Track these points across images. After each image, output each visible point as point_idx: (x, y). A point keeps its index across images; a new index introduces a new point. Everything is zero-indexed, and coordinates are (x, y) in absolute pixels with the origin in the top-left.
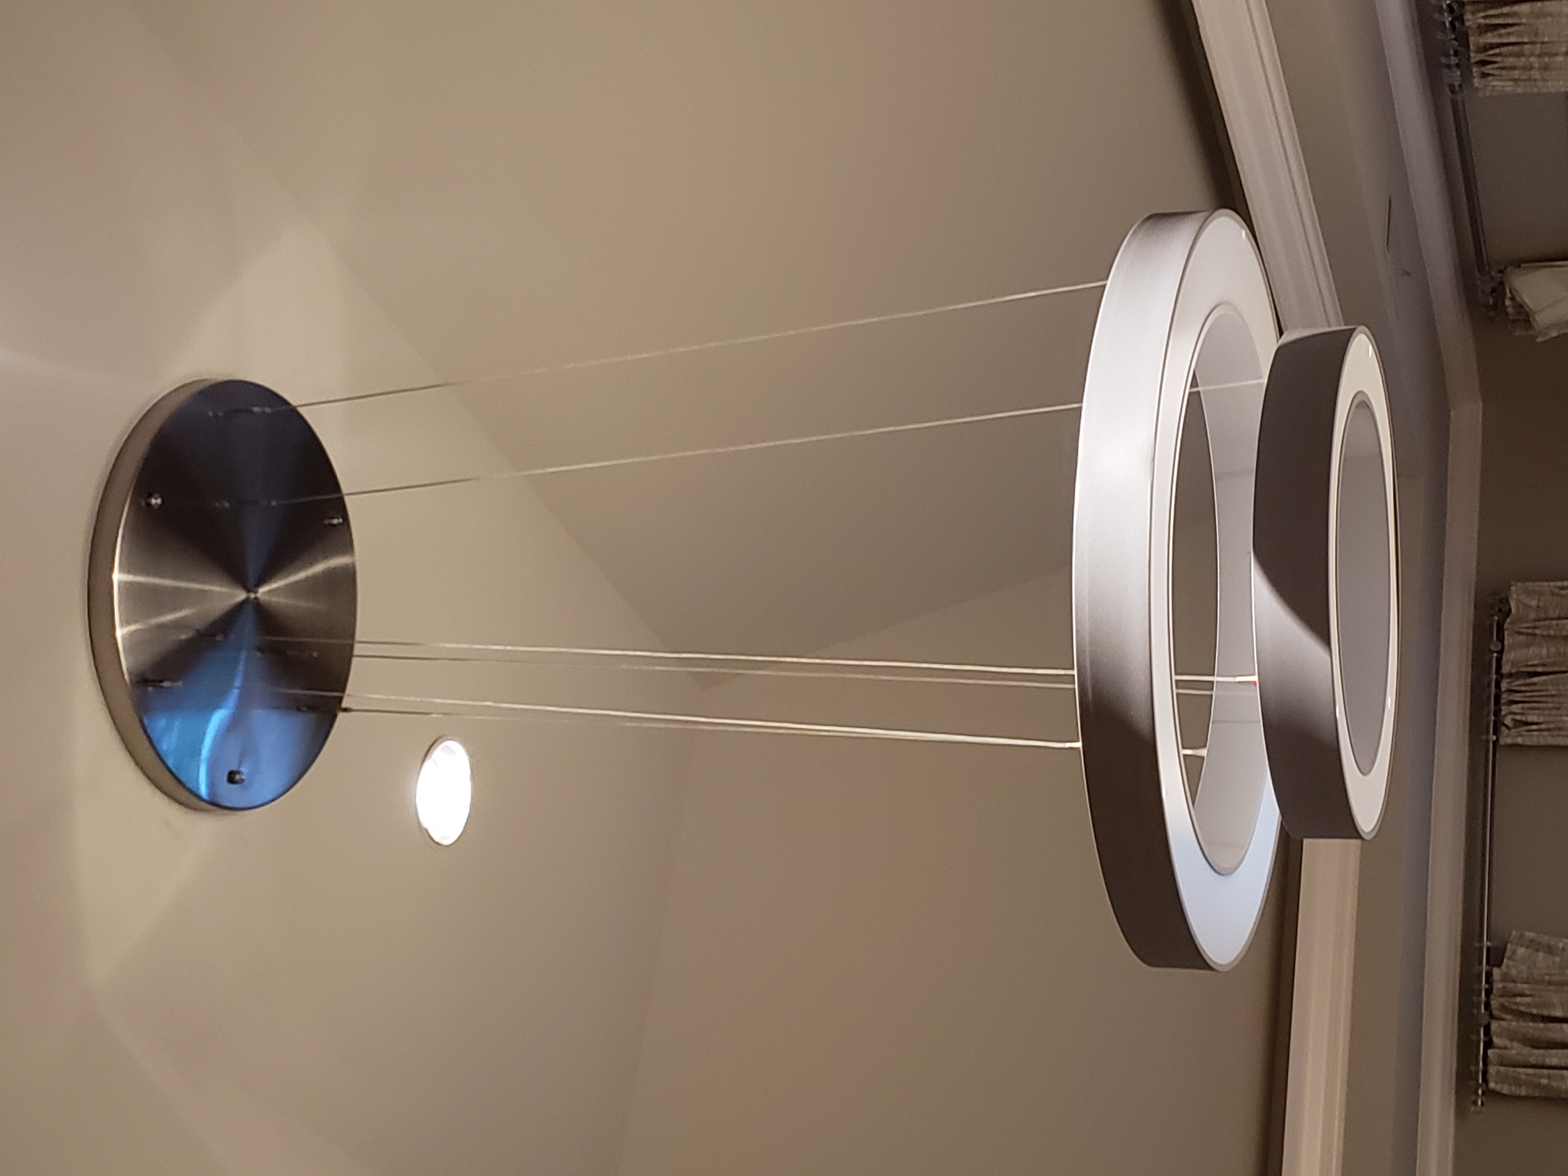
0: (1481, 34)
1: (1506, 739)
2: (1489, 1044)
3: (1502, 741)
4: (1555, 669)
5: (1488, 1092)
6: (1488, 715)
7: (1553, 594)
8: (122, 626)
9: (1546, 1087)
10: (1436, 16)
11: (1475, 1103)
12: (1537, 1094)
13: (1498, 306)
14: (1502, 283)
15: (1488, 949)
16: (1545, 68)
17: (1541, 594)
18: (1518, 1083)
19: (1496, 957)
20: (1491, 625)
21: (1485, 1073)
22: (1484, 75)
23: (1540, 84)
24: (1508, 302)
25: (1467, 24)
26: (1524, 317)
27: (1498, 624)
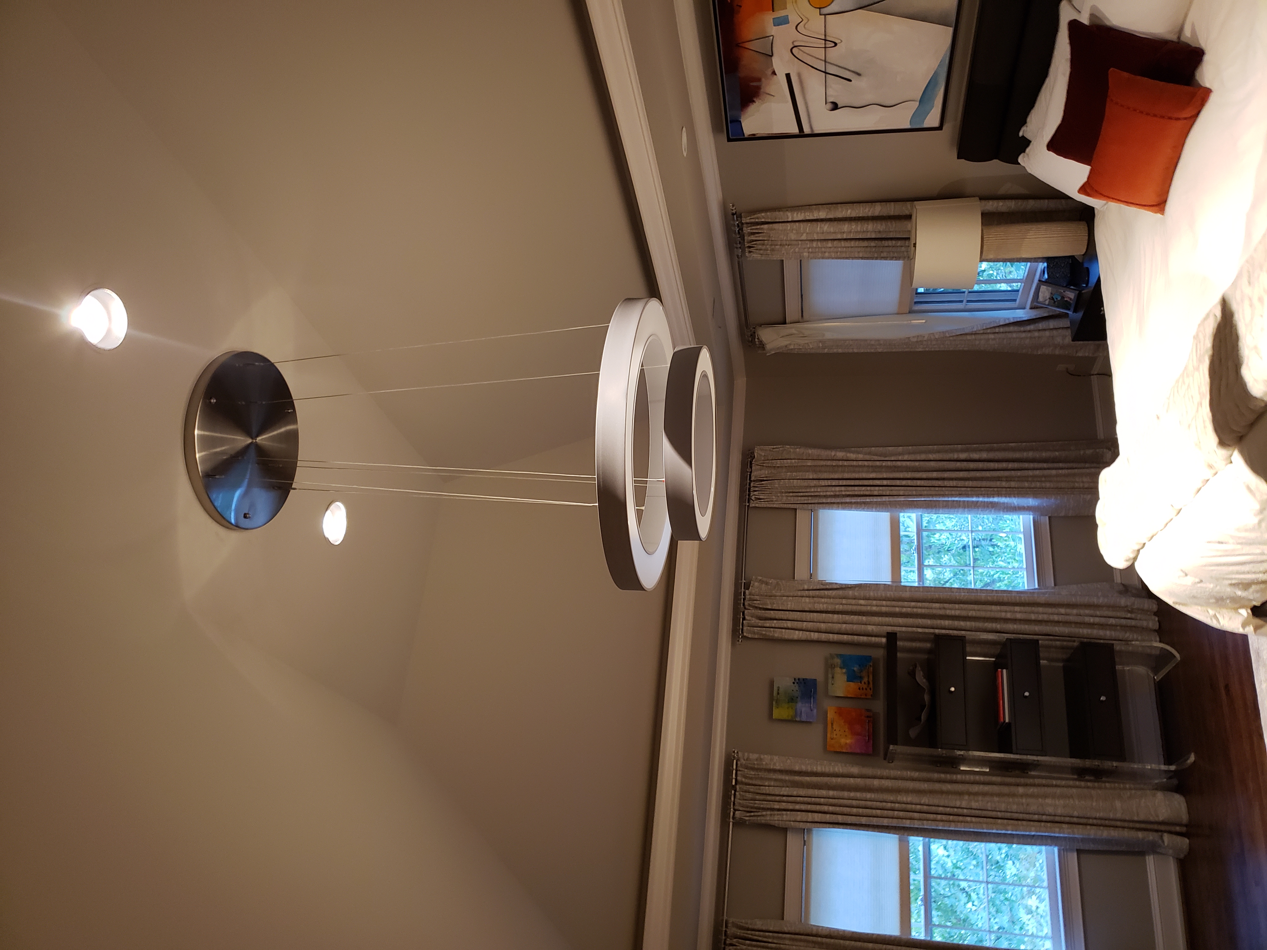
0: (749, 236)
1: (752, 505)
2: (744, 619)
3: (751, 506)
4: (771, 479)
5: (744, 637)
6: (746, 496)
7: (770, 450)
8: (199, 452)
9: (765, 634)
10: (733, 228)
11: (739, 641)
12: (761, 637)
13: (753, 341)
14: (754, 333)
15: (744, 583)
16: (773, 250)
17: (766, 450)
18: (754, 633)
19: (747, 586)
20: (748, 462)
21: (742, 630)
22: (750, 252)
23: (770, 256)
24: (756, 340)
25: (744, 232)
26: (762, 346)
27: (750, 461)
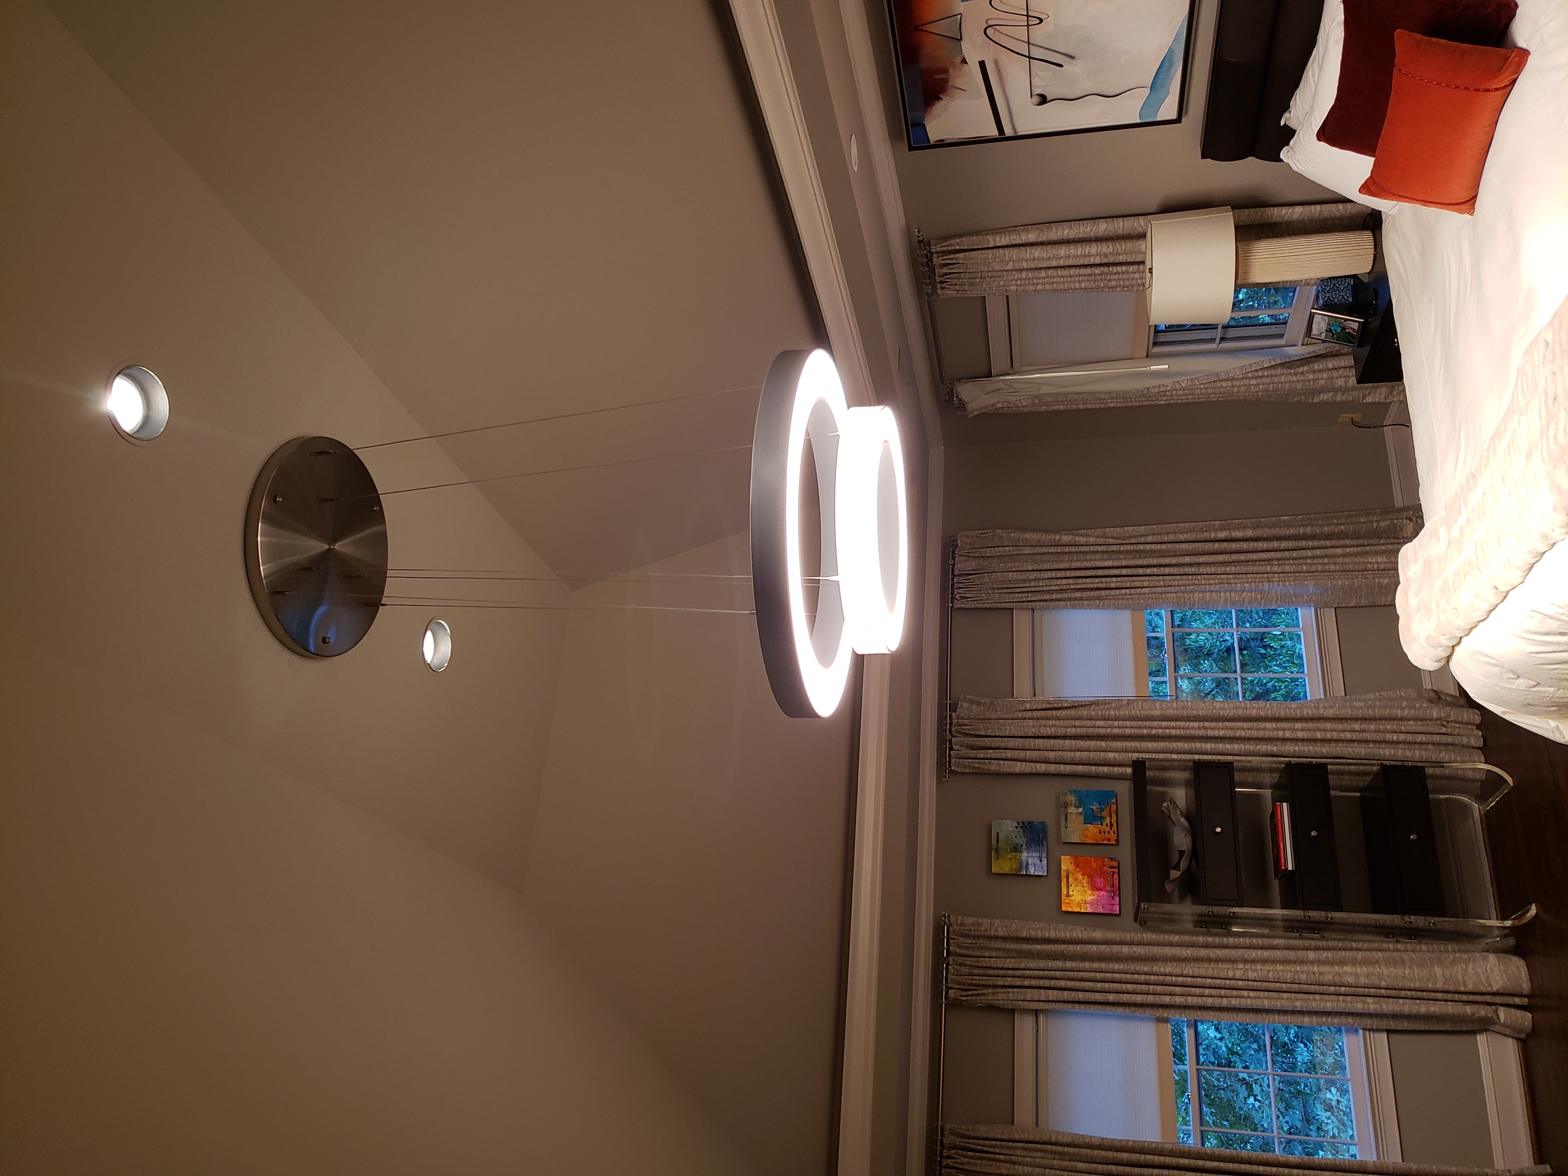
0: (940, 268)
1: (957, 605)
2: (951, 749)
3: (955, 607)
4: (979, 572)
5: (951, 771)
6: (948, 594)
7: (977, 537)
9: (978, 767)
10: (920, 259)
11: (945, 777)
12: (974, 771)
13: (951, 400)
14: (952, 389)
15: (950, 704)
16: (971, 285)
17: (972, 537)
18: (965, 766)
19: (954, 708)
20: (949, 552)
21: (950, 762)
22: (943, 288)
23: (969, 292)
24: (955, 399)
25: (934, 263)
26: (962, 405)
27: (952, 551)
